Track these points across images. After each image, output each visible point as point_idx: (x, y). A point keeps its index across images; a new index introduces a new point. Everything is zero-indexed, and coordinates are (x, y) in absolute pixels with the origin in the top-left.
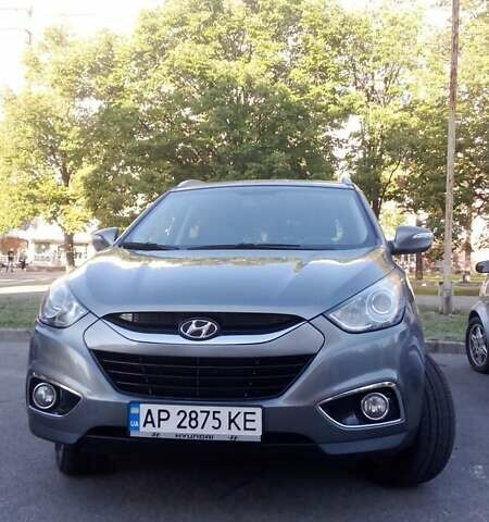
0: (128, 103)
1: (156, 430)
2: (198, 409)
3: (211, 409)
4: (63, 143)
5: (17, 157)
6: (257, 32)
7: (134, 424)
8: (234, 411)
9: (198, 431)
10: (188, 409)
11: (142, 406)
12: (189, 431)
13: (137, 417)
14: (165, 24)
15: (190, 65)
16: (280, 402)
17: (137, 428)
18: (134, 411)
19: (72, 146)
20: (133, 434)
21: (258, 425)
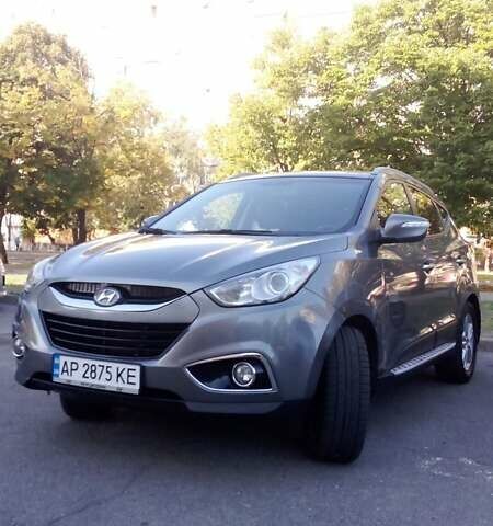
0: (341, 100)
1: (69, 378)
2: (97, 363)
3: (106, 364)
4: (281, 141)
5: (241, 156)
6: (477, 15)
7: (56, 372)
8: (122, 366)
9: (96, 382)
10: (91, 362)
11: (61, 357)
12: (90, 381)
13: (58, 366)
14: (378, 17)
15: (399, 56)
16: (159, 363)
17: (58, 376)
18: (56, 361)
19: (289, 144)
20: (55, 379)
21: (137, 380)
